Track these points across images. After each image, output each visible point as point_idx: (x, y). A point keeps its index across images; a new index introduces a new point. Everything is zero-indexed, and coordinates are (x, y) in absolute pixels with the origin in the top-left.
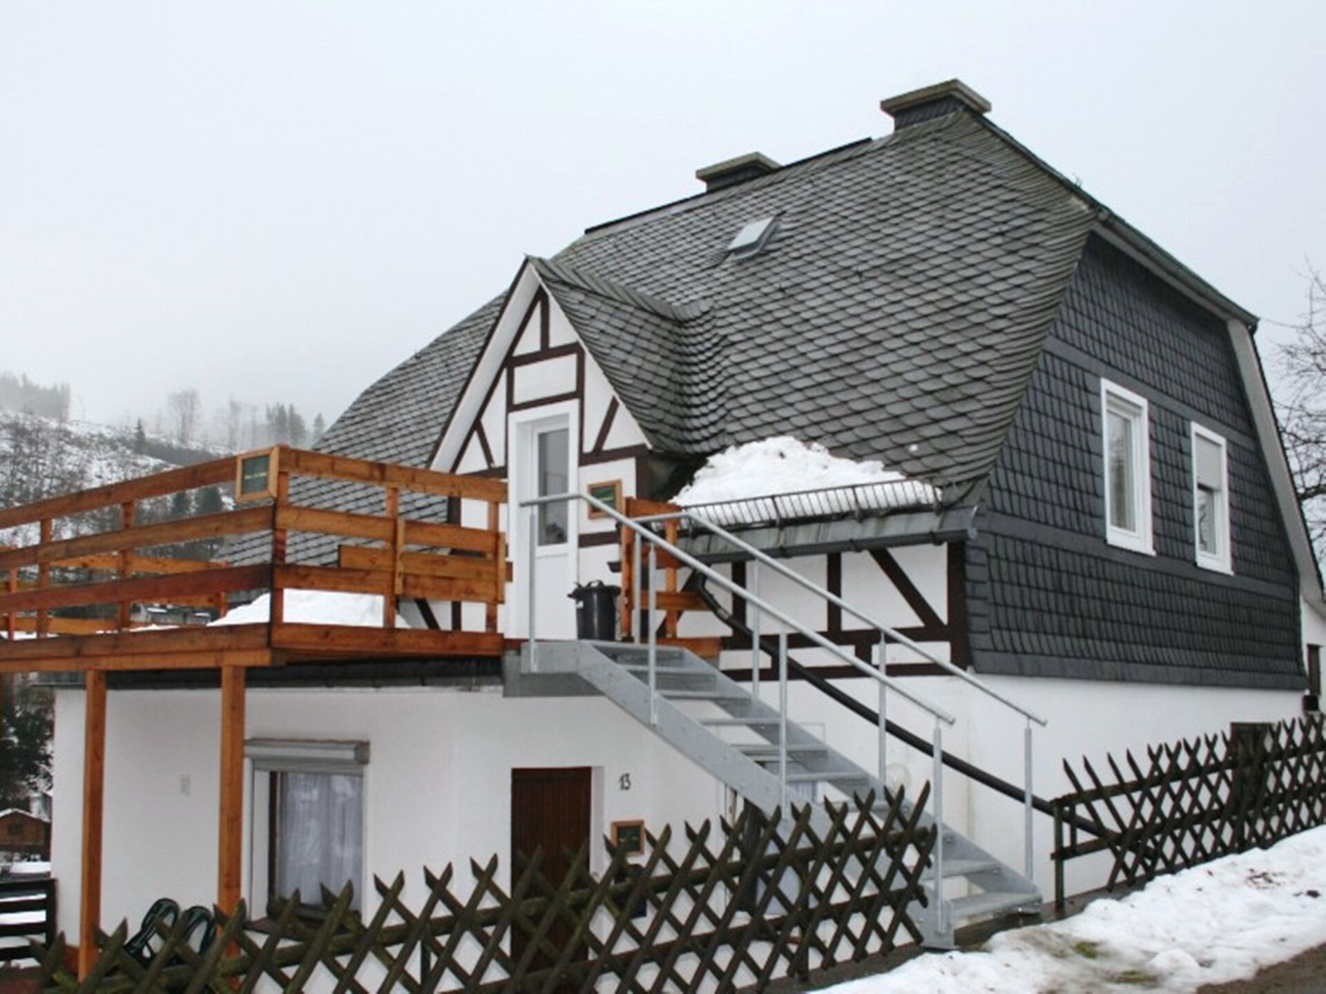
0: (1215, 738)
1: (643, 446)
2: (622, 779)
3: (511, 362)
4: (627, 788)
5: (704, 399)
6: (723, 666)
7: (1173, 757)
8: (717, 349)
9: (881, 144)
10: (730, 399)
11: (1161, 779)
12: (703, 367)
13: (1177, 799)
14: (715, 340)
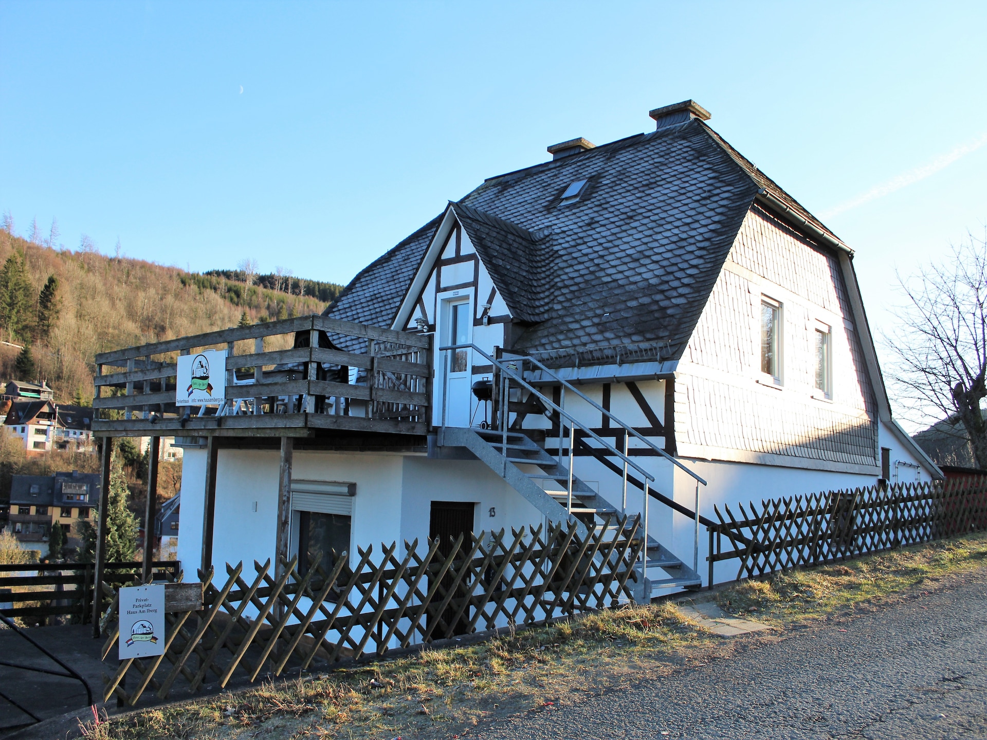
0: (801, 497)
1: (508, 316)
2: (490, 511)
3: (439, 263)
4: (493, 516)
5: (543, 289)
6: (546, 447)
7: (776, 507)
8: (551, 259)
9: (648, 138)
10: (557, 289)
11: (769, 520)
12: (544, 269)
13: (777, 530)
14: (551, 253)
